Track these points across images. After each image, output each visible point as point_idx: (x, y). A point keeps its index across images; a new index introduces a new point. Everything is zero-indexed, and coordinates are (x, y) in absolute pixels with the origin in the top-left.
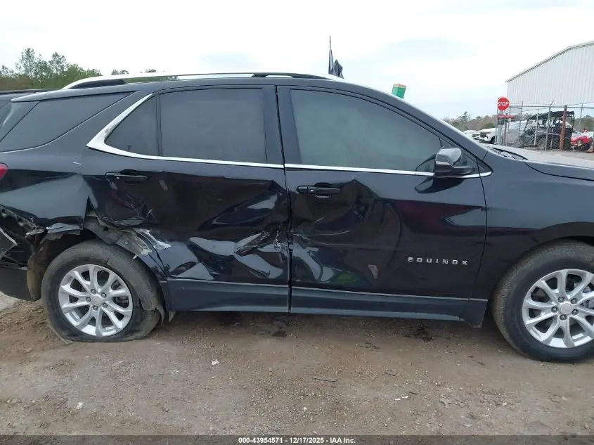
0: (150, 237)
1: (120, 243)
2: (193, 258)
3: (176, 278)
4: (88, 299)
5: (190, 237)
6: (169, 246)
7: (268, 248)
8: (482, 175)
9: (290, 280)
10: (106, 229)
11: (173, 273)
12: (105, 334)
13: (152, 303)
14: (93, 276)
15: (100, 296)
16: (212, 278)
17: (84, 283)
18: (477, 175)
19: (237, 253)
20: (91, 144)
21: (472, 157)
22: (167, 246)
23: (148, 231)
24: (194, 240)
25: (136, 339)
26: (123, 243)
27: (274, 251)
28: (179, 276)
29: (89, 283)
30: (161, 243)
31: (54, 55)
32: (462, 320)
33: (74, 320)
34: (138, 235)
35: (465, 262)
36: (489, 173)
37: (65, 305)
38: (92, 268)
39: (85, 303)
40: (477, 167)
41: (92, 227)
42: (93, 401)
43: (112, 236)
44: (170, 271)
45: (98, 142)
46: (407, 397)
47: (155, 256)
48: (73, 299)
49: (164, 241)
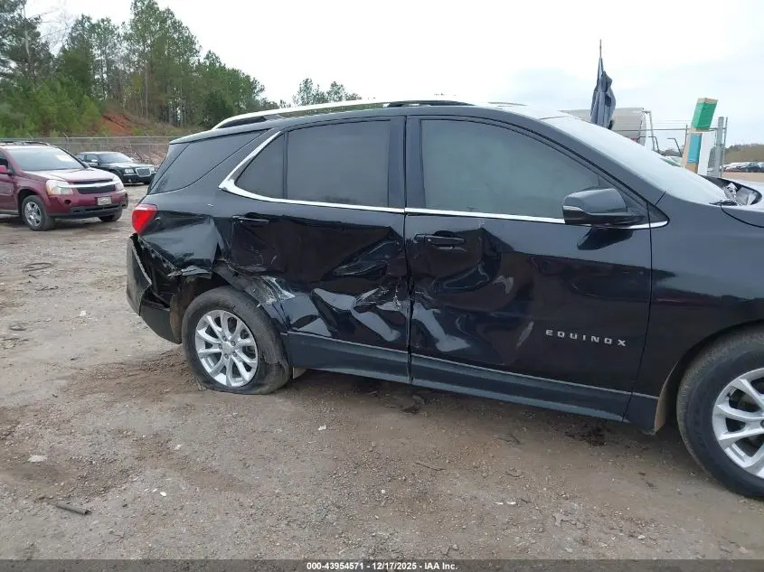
0: (275, 286)
1: (248, 290)
2: (315, 312)
3: (296, 331)
4: (220, 346)
5: (315, 288)
6: (293, 296)
7: (388, 306)
8: (653, 225)
9: (409, 346)
10: (236, 274)
11: (294, 325)
12: (234, 384)
13: (274, 357)
14: (224, 323)
15: (229, 344)
16: (329, 334)
17: (217, 329)
18: (646, 226)
19: (355, 308)
20: (221, 186)
21: (640, 200)
22: (291, 296)
23: (274, 279)
24: (317, 291)
25: (261, 394)
26: (250, 290)
27: (393, 309)
28: (300, 329)
29: (220, 329)
30: (286, 293)
31: (332, 85)
32: (626, 421)
33: (208, 367)
34: (265, 282)
35: (622, 343)
36: (666, 223)
37: (201, 350)
38: (222, 314)
39: (217, 350)
40: (646, 215)
41: (222, 271)
42: (191, 445)
43: (242, 281)
44: (292, 323)
45: (228, 184)
46: (513, 503)
47: (278, 307)
48: (208, 345)
49: (289, 291)
